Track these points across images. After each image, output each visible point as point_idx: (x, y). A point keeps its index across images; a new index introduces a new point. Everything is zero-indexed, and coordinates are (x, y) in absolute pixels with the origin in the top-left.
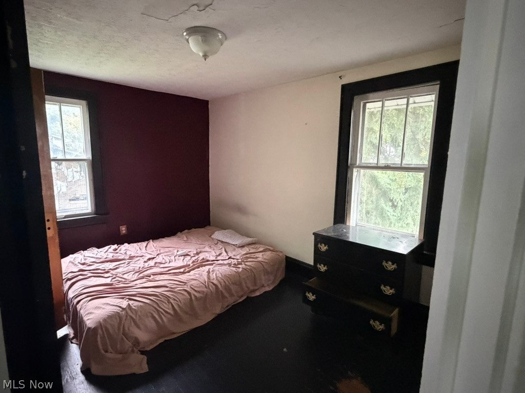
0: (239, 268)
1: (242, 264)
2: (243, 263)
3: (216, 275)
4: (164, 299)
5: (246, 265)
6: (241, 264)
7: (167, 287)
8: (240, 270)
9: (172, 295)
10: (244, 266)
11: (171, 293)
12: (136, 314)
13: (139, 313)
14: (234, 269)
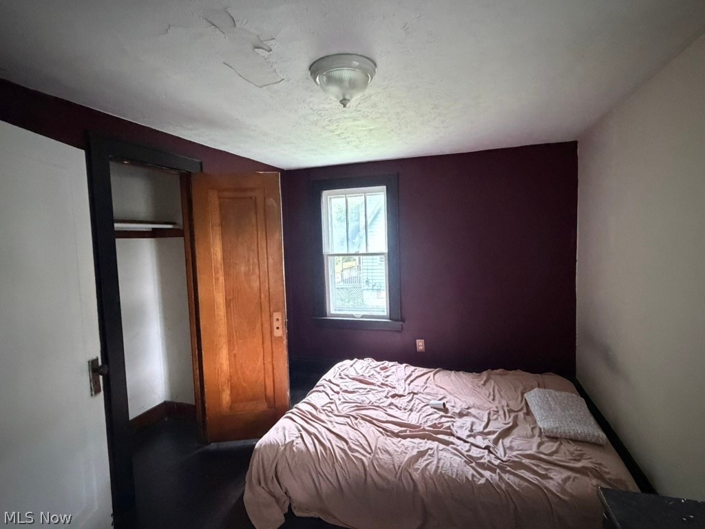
0: (482, 476)
1: (495, 472)
2: (498, 471)
3: (427, 465)
4: (330, 458)
5: (501, 478)
6: (493, 471)
7: (347, 442)
8: (482, 481)
9: (342, 458)
10: (496, 477)
11: (343, 455)
12: (293, 458)
13: (296, 459)
14: (472, 471)
